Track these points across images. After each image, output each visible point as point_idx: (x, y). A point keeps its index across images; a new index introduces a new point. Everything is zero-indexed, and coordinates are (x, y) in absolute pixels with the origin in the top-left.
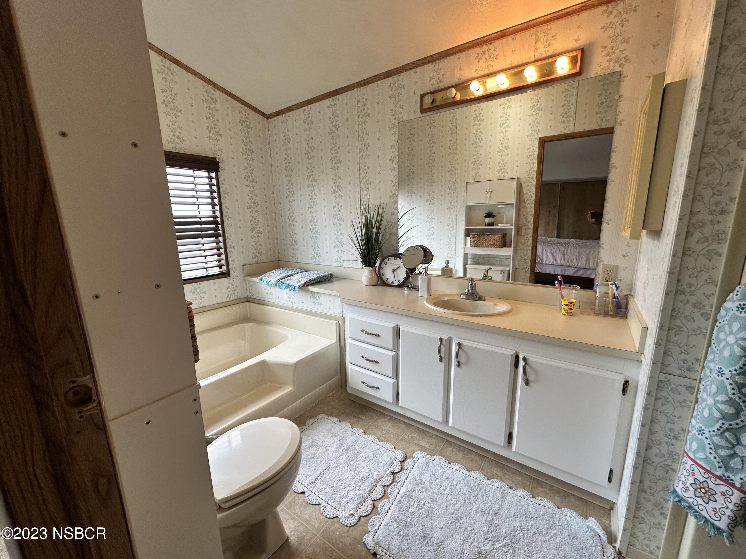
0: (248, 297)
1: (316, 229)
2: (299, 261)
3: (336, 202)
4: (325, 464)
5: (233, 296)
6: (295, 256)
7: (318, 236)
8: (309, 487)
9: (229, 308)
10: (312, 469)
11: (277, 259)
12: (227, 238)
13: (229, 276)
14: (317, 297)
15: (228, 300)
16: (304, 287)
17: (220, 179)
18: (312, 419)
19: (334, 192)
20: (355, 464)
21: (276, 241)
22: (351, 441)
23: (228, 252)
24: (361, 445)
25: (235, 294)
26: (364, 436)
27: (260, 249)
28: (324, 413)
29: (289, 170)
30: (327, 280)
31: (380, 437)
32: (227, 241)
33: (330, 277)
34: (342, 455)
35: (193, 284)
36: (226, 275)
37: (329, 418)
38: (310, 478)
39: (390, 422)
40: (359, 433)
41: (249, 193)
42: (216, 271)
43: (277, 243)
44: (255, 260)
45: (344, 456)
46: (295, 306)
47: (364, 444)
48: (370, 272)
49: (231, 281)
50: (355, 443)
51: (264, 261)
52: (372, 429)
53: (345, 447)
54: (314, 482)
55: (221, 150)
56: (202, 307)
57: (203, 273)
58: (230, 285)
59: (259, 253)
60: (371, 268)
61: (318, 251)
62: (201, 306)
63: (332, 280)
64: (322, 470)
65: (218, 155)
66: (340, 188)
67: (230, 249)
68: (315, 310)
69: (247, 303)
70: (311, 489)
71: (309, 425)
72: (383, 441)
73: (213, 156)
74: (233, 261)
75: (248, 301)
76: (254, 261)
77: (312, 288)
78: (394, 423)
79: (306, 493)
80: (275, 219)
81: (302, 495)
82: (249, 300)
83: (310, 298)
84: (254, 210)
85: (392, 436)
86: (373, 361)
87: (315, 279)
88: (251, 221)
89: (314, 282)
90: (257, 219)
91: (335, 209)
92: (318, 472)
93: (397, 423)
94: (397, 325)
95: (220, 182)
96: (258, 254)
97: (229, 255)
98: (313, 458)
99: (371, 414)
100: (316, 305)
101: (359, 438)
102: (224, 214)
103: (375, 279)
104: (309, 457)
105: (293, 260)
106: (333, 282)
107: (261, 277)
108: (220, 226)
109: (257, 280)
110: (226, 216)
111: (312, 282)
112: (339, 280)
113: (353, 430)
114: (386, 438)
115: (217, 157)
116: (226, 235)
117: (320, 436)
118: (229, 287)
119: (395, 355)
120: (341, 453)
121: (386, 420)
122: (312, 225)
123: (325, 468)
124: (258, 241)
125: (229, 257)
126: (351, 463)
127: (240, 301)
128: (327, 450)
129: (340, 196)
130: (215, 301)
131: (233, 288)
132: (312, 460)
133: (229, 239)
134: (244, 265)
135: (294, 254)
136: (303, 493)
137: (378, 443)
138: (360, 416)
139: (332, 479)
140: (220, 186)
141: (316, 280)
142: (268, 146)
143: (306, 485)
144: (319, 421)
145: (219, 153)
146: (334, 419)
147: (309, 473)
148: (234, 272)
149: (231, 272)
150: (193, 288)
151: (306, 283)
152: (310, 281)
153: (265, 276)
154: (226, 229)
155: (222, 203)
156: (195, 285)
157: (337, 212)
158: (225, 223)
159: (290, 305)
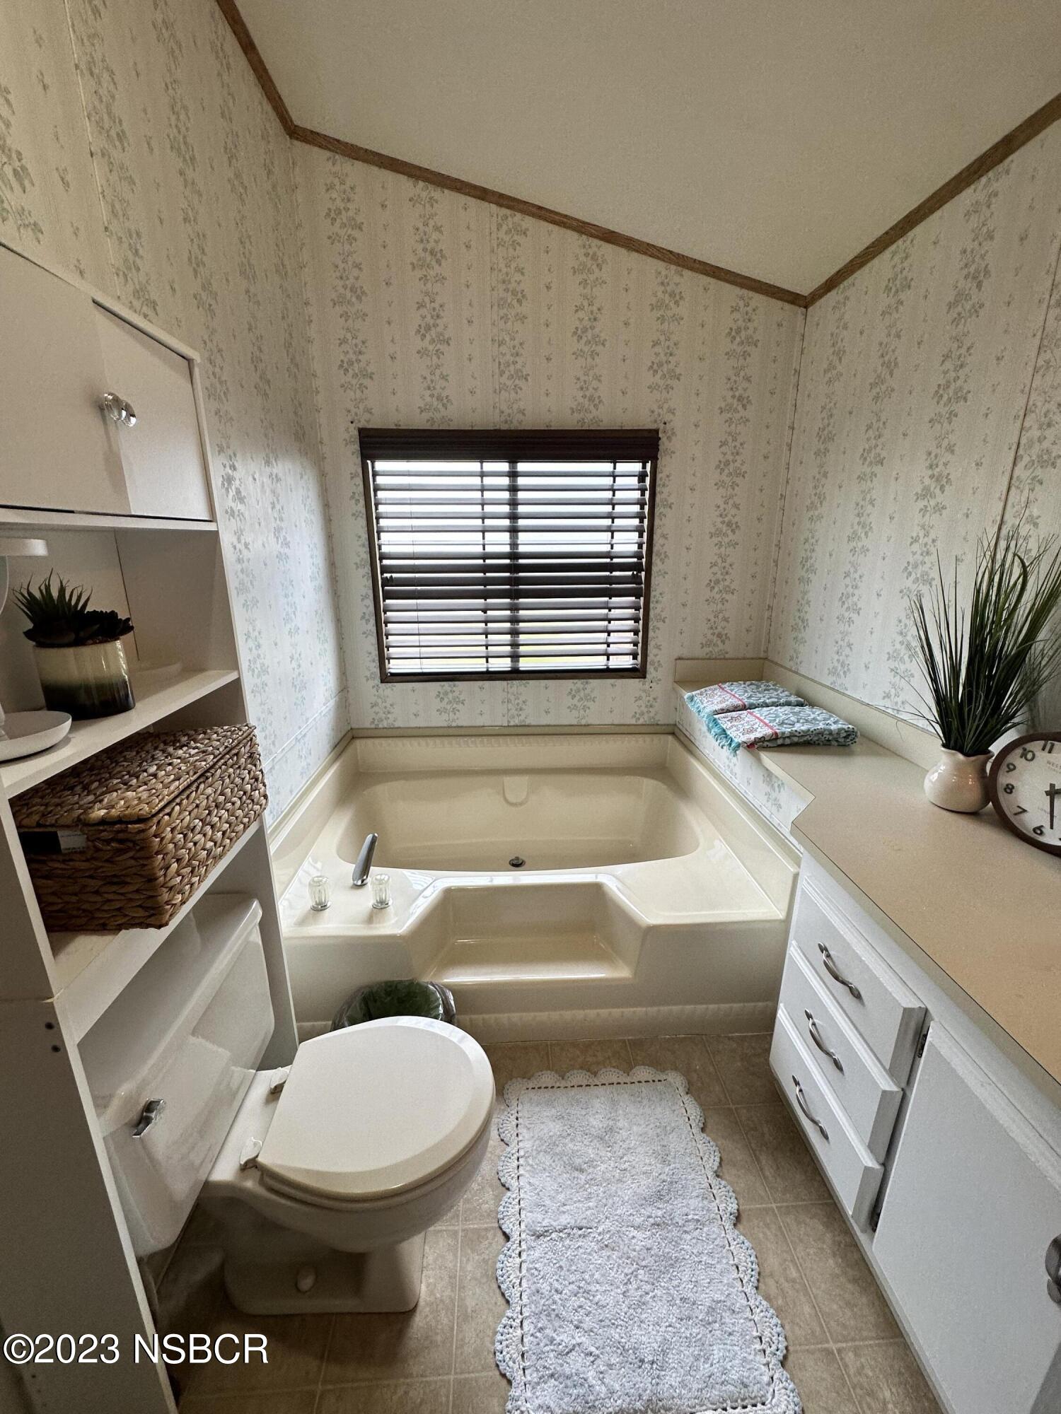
0: (675, 725)
1: (855, 599)
2: (802, 671)
3: (923, 527)
4: (588, 1213)
5: (646, 717)
6: (797, 658)
7: (854, 616)
8: (523, 1236)
9: (640, 738)
10: (561, 1197)
11: (762, 655)
12: (652, 599)
13: (645, 677)
14: (776, 785)
15: (633, 722)
16: (756, 746)
17: (659, 476)
18: (652, 1070)
19: (926, 493)
20: (648, 1287)
21: (767, 614)
22: (685, 1210)
23: (651, 627)
24: (699, 1248)
25: (652, 715)
26: (728, 1225)
27: (723, 628)
28: (687, 1072)
29: (826, 437)
30: (834, 743)
31: (771, 1275)
32: (652, 605)
33: (846, 737)
34: (638, 1228)
35: (575, 681)
36: (637, 673)
37: (686, 1098)
38: (540, 1217)
39: (834, 1255)
40: (722, 1206)
41: (720, 502)
42: (627, 662)
43: (770, 618)
44: (707, 650)
45: (639, 1235)
46: (735, 782)
47: (710, 1254)
48: (958, 768)
49: (647, 687)
50: (691, 1226)
51: (727, 656)
52: (767, 1226)
53: (660, 1213)
54: (538, 1237)
55: (672, 411)
56: (585, 725)
57: (599, 662)
58: (644, 695)
59: (719, 635)
60: (961, 757)
61: (847, 656)
62: (583, 722)
63: (854, 747)
64: (573, 1222)
65: (665, 423)
66: (942, 481)
67: (655, 623)
68: (766, 812)
69: (670, 738)
70: (524, 1246)
71: (635, 1080)
72: (767, 1298)
73: (654, 427)
74: (658, 647)
75: (673, 734)
76: (699, 652)
77: (767, 758)
78: (845, 1273)
79: (509, 1245)
80: (776, 562)
81: (501, 1238)
82: (677, 731)
83: (762, 778)
84: (726, 540)
85: (807, 1309)
86: (828, 1054)
87: (792, 735)
88: (714, 565)
89: (788, 741)
90: (729, 560)
91: (916, 547)
92: (565, 1220)
93: (854, 1281)
94: (927, 1010)
95: (658, 482)
96: (715, 639)
97: (651, 634)
98: (582, 1171)
99: (799, 1177)
100: (770, 803)
101: (711, 1221)
102: (655, 549)
103: (971, 793)
104: (578, 1161)
105: (789, 664)
106: (851, 754)
107: (694, 693)
108: (643, 574)
109: (687, 695)
110: (659, 554)
111: (780, 742)
112: (877, 754)
113: (714, 1182)
114: (784, 1297)
115: (661, 426)
116: (653, 594)
117: (635, 1128)
118: (640, 698)
119: (891, 1093)
120: (638, 1220)
121: (828, 1236)
122: (847, 586)
123: (584, 1223)
124: (721, 611)
125: (649, 639)
126: (641, 1272)
127: (658, 729)
128: (619, 1181)
129: (939, 509)
130: (608, 720)
131: (649, 701)
132: (576, 1174)
133: (657, 602)
134: (680, 659)
135: (795, 651)
136: (507, 1237)
137: (749, 1289)
138: (763, 1158)
139: (574, 1268)
140: (658, 489)
141: (796, 739)
142: (793, 380)
143: (523, 1225)
144: (660, 1086)
145: (668, 417)
146: (694, 1111)
147: (548, 1202)
148: (656, 670)
149: (650, 669)
150: (574, 688)
151: (762, 739)
152: (775, 737)
153: (701, 694)
154: (654, 581)
155: (655, 527)
156: (579, 683)
157: (919, 557)
158: (654, 569)
159: (728, 774)
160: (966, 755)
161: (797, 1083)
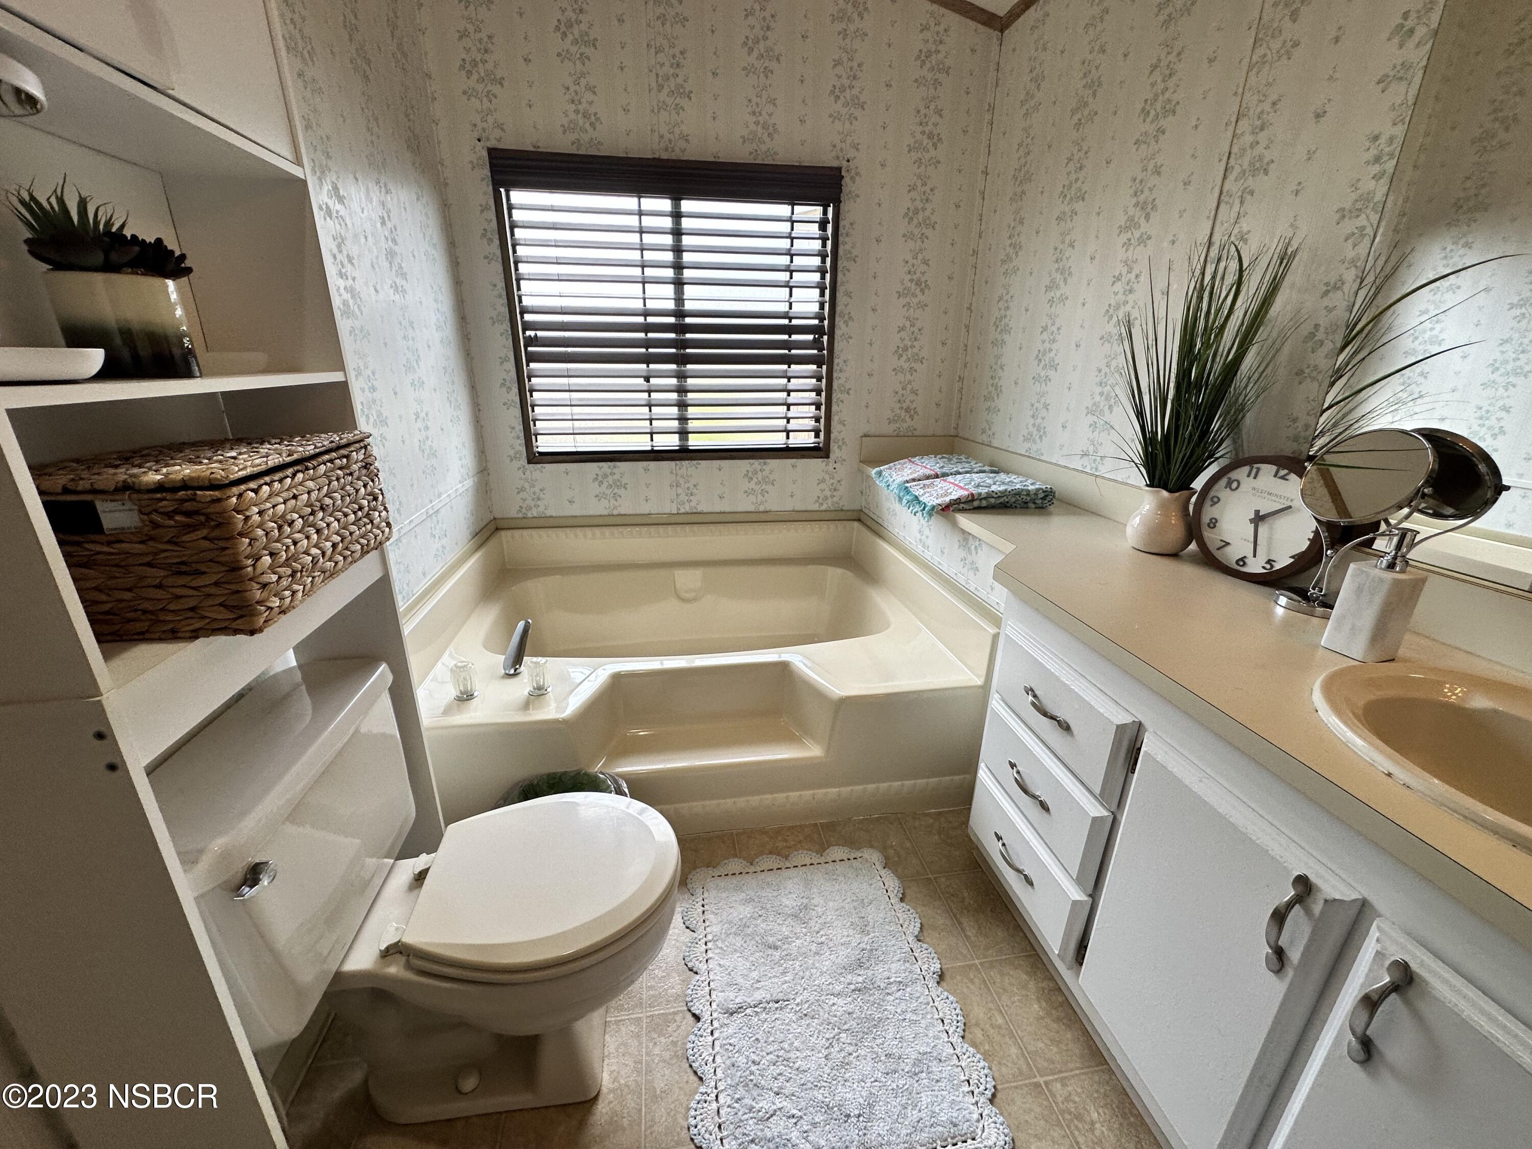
0: (861, 510)
1: (1052, 354)
2: (995, 443)
3: (1126, 263)
4: (785, 986)
5: (830, 501)
6: (990, 429)
7: (1051, 373)
8: (715, 1015)
9: (824, 525)
10: (755, 975)
11: (953, 432)
12: (835, 367)
13: (827, 457)
14: (973, 548)
15: (816, 507)
16: (949, 509)
17: (842, 224)
18: (846, 849)
19: (1131, 224)
20: (851, 1049)
21: (957, 386)
22: (886, 974)
23: (834, 400)
24: (903, 1006)
25: (835, 499)
26: (932, 984)
27: (912, 402)
28: (883, 850)
29: (1023, 177)
30: (1032, 505)
31: (977, 1025)
32: (835, 375)
33: (1043, 498)
34: (838, 995)
35: (752, 461)
36: (819, 452)
37: (883, 872)
38: (732, 995)
39: (1038, 999)
40: (925, 967)
41: (909, 257)
42: (807, 439)
43: (961, 390)
44: (894, 426)
45: (841, 1002)
46: (928, 555)
47: (914, 1011)
48: (1163, 506)
49: (830, 468)
50: (894, 988)
51: (916, 433)
52: (971, 981)
53: (860, 979)
54: (732, 1014)
55: (856, 147)
56: (763, 512)
57: (778, 440)
58: (827, 477)
59: (907, 410)
60: (1165, 493)
61: (1043, 418)
62: (762, 508)
63: (1051, 508)
64: (768, 997)
65: (848, 161)
66: (1147, 208)
67: (839, 395)
68: (962, 580)
69: (856, 524)
70: (716, 1024)
71: (829, 860)
72: (974, 1045)
73: (835, 164)
74: (842, 423)
75: (859, 520)
76: (889, 429)
77: (965, 521)
78: (1049, 1014)
79: (699, 1025)
80: (967, 327)
81: (691, 1019)
82: (863, 517)
83: (958, 544)
84: (915, 300)
85: (1014, 1051)
86: (1034, 797)
87: (989, 496)
88: (902, 329)
89: (984, 503)
90: (919, 324)
91: (1119, 287)
92: (758, 996)
93: (1058, 1020)
94: (1140, 724)
95: (841, 230)
96: (903, 413)
97: (834, 408)
98: (776, 948)
99: (1001, 934)
100: (966, 569)
101: (914, 982)
102: (839, 309)
103: (1175, 531)
104: (771, 940)
105: (984, 438)
106: (1049, 514)
107: (882, 468)
108: (825, 338)
109: (873, 472)
110: (842, 316)
111: (976, 504)
112: (1074, 514)
113: (916, 946)
114: (991, 1042)
115: (845, 163)
116: (836, 361)
117: (831, 904)
118: (823, 481)
119: (1102, 818)
120: (838, 988)
121: (1032, 985)
122: (1044, 342)
123: (781, 996)
124: (910, 382)
125: (833, 413)
126: (843, 1035)
127: (841, 515)
128: (817, 953)
129: (1144, 240)
130: (790, 505)
131: (832, 484)
132: (770, 952)
133: (841, 371)
134: (866, 436)
135: (987, 421)
136: (697, 1018)
137: (956, 1039)
138: (964, 921)
139: (772, 1039)
140: (841, 239)
141: (992, 501)
142: (988, 117)
143: (714, 1005)
144: (855, 863)
145: (851, 153)
146: (893, 883)
147: (740, 980)
148: (839, 447)
149: (834, 447)
150: (751, 469)
151: (958, 501)
152: (971, 498)
153: (890, 468)
154: (838, 346)
155: (839, 283)
156: (756, 464)
157: (1121, 297)
158: (838, 333)
159: (919, 549)
160: (1170, 491)
161: (999, 838)
